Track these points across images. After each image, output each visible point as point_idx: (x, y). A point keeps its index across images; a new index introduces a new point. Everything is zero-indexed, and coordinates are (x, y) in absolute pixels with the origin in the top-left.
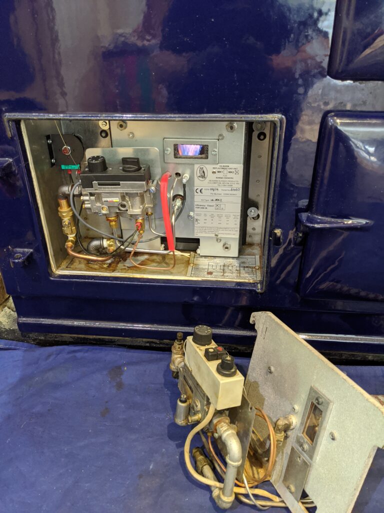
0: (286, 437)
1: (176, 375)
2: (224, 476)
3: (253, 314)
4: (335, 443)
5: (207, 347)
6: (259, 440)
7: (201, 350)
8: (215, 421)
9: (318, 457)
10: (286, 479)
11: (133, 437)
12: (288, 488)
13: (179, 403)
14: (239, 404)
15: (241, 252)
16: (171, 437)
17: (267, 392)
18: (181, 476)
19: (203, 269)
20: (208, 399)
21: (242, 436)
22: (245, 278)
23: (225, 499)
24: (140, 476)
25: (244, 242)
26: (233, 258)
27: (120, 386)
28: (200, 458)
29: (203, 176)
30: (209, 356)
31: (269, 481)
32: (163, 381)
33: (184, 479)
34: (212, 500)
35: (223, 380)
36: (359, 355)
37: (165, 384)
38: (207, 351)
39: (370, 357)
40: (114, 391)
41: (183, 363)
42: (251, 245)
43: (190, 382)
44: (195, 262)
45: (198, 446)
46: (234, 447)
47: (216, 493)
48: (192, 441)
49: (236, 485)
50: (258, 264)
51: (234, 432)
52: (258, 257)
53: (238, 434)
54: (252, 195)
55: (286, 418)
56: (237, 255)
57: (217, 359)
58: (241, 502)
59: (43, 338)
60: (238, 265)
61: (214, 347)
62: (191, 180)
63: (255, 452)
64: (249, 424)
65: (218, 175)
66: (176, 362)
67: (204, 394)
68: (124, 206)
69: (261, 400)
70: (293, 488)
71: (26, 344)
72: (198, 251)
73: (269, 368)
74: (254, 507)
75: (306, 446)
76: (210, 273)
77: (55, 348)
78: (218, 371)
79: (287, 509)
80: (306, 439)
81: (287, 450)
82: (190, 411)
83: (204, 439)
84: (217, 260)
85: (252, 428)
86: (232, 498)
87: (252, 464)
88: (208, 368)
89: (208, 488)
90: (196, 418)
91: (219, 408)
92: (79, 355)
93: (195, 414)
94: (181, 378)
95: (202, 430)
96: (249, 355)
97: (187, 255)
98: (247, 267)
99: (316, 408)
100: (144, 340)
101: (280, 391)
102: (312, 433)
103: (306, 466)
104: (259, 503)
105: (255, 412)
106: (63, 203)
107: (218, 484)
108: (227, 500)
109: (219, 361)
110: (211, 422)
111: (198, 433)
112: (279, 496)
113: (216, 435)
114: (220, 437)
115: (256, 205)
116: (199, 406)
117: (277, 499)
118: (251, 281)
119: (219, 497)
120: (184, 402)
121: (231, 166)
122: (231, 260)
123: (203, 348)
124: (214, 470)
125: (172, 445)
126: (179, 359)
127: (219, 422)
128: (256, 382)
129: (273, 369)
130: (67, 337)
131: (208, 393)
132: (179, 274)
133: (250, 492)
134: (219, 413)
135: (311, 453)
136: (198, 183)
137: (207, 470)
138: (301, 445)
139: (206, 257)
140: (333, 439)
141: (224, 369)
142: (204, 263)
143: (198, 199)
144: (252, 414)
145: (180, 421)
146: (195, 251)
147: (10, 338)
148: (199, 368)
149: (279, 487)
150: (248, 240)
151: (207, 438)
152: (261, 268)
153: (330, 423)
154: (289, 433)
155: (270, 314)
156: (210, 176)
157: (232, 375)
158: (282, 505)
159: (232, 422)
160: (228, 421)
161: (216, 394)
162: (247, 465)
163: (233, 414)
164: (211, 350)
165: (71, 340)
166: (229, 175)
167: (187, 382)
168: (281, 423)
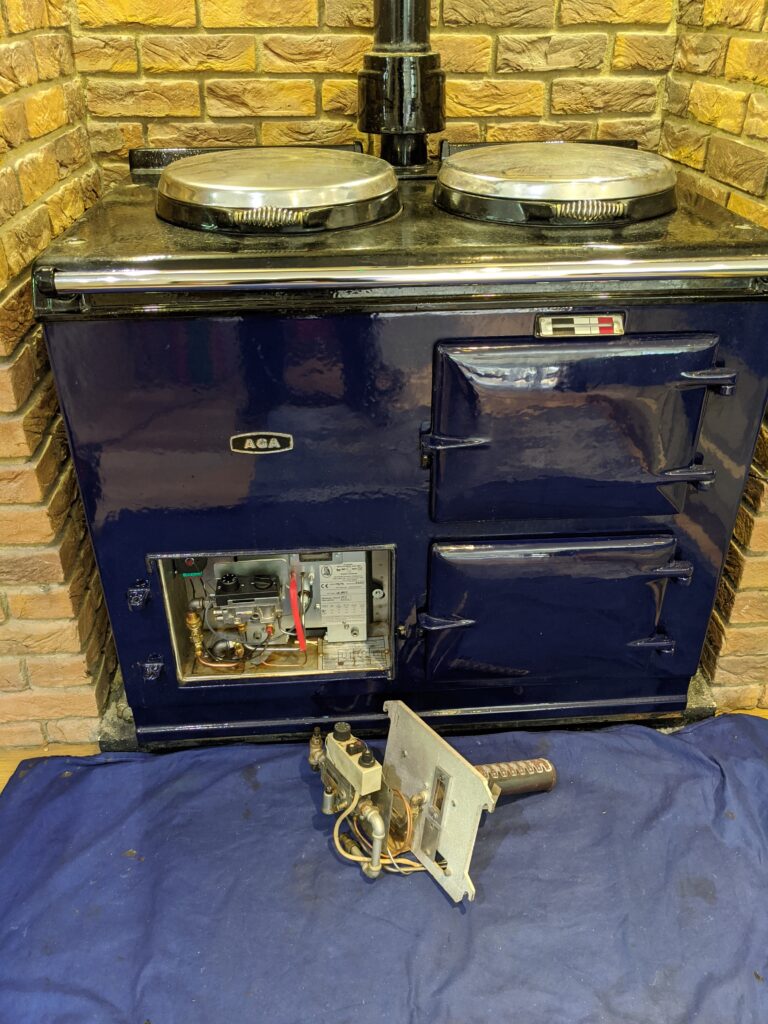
0: (421, 811)
1: (317, 768)
2: (370, 853)
3: (386, 703)
4: (455, 809)
5: (348, 742)
6: (399, 818)
7: (342, 746)
8: (360, 806)
9: (445, 822)
10: (423, 847)
11: (281, 833)
12: (426, 852)
13: (326, 795)
14: (379, 788)
15: (369, 634)
16: (318, 827)
17: (404, 775)
18: (332, 860)
19: (334, 659)
20: (353, 788)
21: (384, 815)
22: (375, 666)
23: (373, 868)
24: (295, 865)
25: (371, 620)
26: (362, 642)
27: (256, 786)
28: (348, 841)
29: (328, 573)
30: (350, 750)
31: (409, 851)
32: (299, 774)
33: (334, 861)
34: (363, 875)
35: (365, 771)
36: (490, 724)
37: (302, 777)
38: (348, 747)
39: (500, 724)
40: (251, 791)
41: (323, 757)
42: (379, 622)
43: (334, 774)
44: (325, 651)
45: (346, 831)
46: (378, 825)
47: (365, 867)
48: (340, 827)
49: (382, 858)
50: (387, 647)
51: (377, 812)
52: (386, 638)
53: (380, 814)
54: (376, 576)
55: (419, 794)
56: (365, 638)
57: (358, 752)
58: (388, 872)
59: (163, 746)
60: (367, 650)
61: (353, 742)
62: (317, 579)
63: (396, 826)
64: (389, 804)
65: (341, 572)
66: (316, 757)
67: (349, 784)
68: (256, 616)
69: (398, 781)
70: (429, 852)
71: (140, 754)
72: (326, 638)
73: (403, 752)
74: (399, 874)
75: (436, 815)
76: (341, 664)
77: (175, 755)
78: (360, 763)
79: (426, 871)
80: (436, 809)
81: (422, 821)
82: (337, 799)
83: (350, 824)
84: (346, 645)
85: (391, 807)
86: (379, 867)
87: (394, 839)
88: (351, 762)
89: (357, 864)
90: (343, 805)
91: (363, 795)
92: (204, 758)
93: (341, 803)
94: (324, 772)
95: (349, 816)
96: (385, 737)
97: (314, 643)
98: (377, 652)
99: (441, 783)
100: (276, 735)
101: (414, 773)
102: (440, 804)
103: (437, 831)
104: (403, 870)
105: (393, 793)
106: (193, 615)
107: (366, 859)
108: (375, 870)
109: (360, 754)
110: (357, 807)
111: (344, 820)
112: (419, 862)
113: (362, 817)
114: (366, 819)
115: (380, 586)
116: (345, 795)
117: (418, 865)
118: (382, 668)
119: (368, 869)
120: (331, 793)
121: (354, 563)
122: (360, 645)
123: (345, 743)
124: (361, 849)
125: (319, 834)
126: (319, 754)
127: (364, 806)
128: (392, 766)
129: (406, 752)
130: (191, 741)
131: (353, 782)
132: (310, 667)
133: (395, 861)
134: (363, 798)
135: (439, 820)
136: (323, 579)
137: (355, 849)
138: (432, 815)
139: (334, 643)
140: (454, 805)
141: (365, 762)
142: (331, 650)
143: (323, 593)
144: (391, 795)
145: (328, 810)
146: (322, 637)
147: (120, 749)
148: (342, 762)
149: (420, 855)
150: (375, 617)
151: (352, 821)
152: (390, 651)
153: (451, 793)
154: (423, 807)
155: (401, 703)
156: (335, 573)
157: (373, 765)
158: (423, 869)
159: (374, 804)
160: (371, 803)
161: (360, 783)
162: (390, 840)
163: (375, 798)
164: (352, 746)
165: (196, 744)
166: (353, 571)
167: (331, 775)
168: (415, 799)
